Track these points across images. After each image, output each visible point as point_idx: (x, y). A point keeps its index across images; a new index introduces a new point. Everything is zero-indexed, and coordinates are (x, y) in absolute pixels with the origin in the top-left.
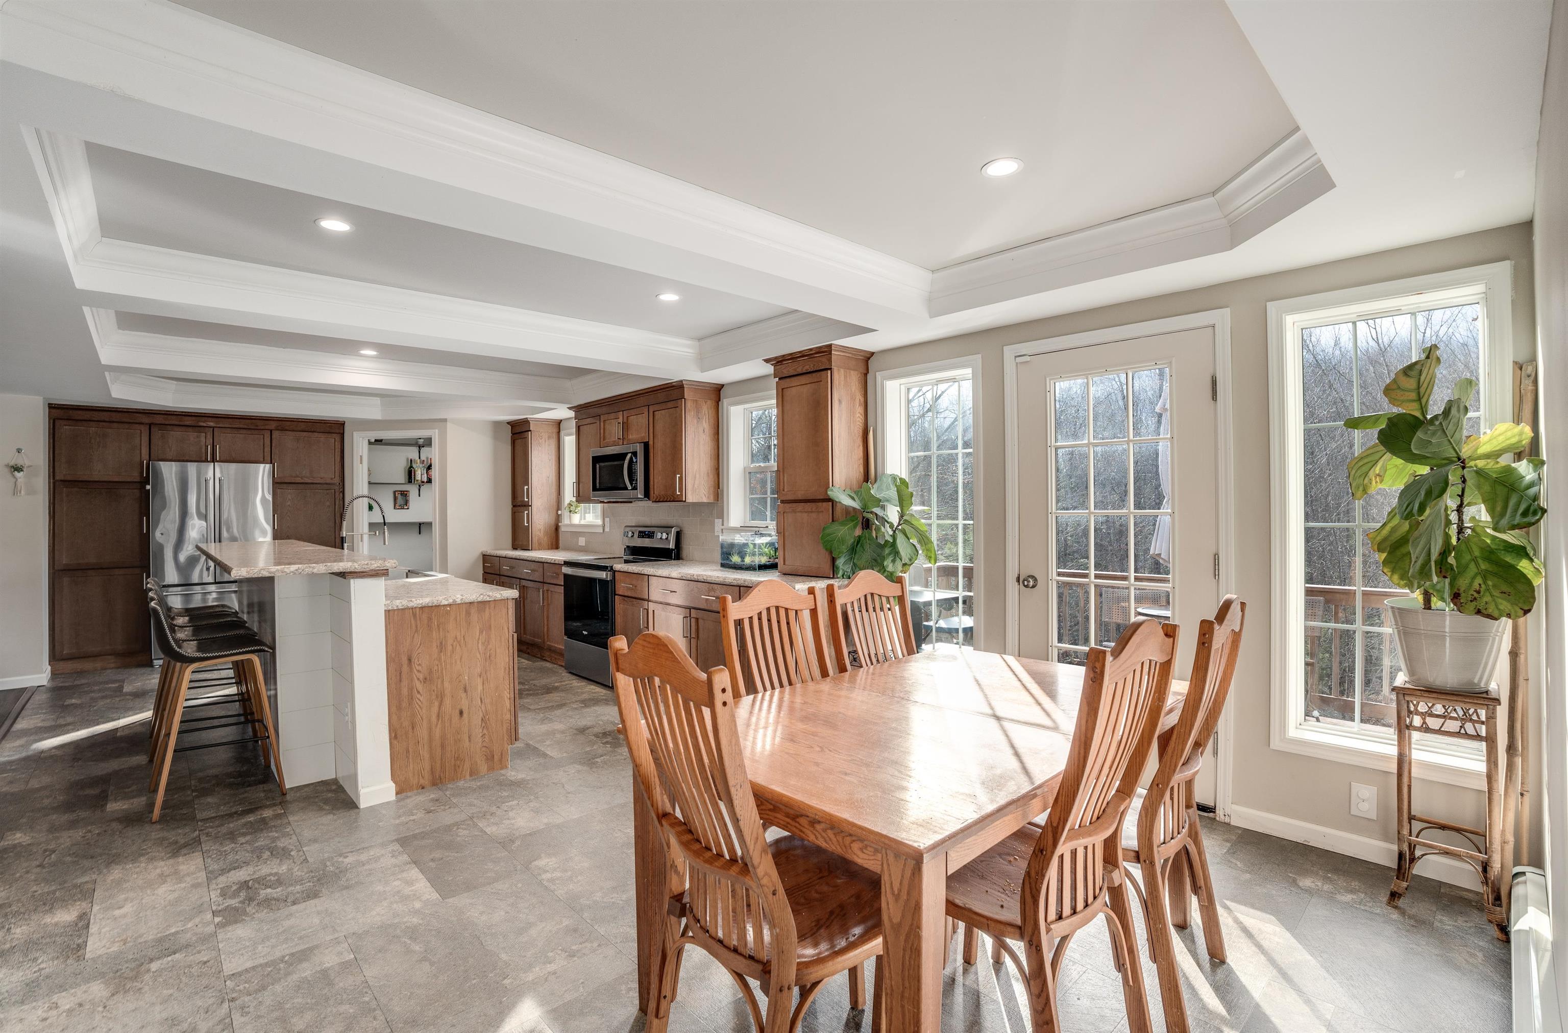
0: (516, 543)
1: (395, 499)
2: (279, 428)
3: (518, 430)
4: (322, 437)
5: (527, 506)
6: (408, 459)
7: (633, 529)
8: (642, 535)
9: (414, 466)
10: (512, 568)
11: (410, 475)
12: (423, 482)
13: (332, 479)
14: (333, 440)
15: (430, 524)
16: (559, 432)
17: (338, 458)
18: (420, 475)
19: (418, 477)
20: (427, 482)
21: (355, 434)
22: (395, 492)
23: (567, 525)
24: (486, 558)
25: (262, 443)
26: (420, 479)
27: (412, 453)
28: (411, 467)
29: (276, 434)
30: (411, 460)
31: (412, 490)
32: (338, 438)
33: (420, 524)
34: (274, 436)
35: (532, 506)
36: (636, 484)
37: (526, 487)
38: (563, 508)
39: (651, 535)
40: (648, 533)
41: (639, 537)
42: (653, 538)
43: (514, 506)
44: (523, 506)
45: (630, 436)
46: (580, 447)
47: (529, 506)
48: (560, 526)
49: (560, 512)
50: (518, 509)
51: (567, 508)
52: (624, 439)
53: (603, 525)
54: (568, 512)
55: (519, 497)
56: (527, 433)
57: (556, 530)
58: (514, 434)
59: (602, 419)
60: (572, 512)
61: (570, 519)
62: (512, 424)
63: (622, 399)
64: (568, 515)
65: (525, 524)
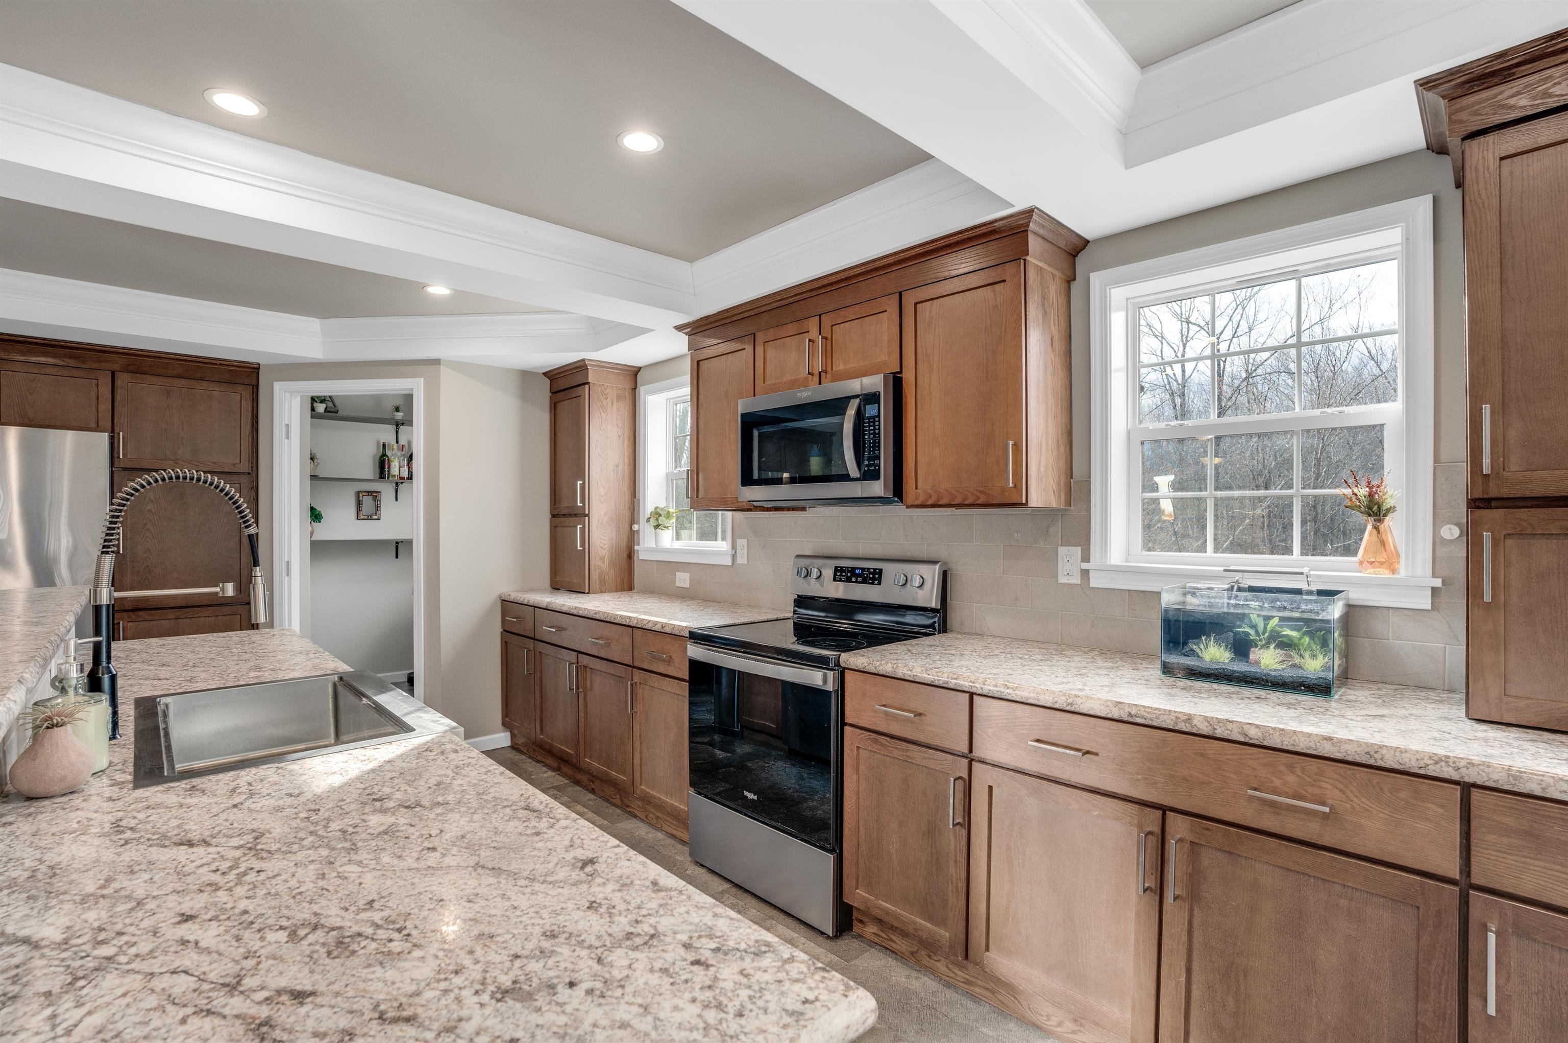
0: (558, 578)
1: (359, 504)
2: (131, 368)
3: (562, 384)
4: (217, 391)
5: (581, 515)
6: (378, 443)
7: (820, 562)
8: (845, 574)
9: (388, 453)
10: (560, 629)
11: (382, 465)
12: (402, 478)
13: (234, 465)
14: (237, 397)
15: (409, 543)
16: (634, 389)
17: (247, 429)
18: (396, 467)
19: (395, 470)
20: (408, 478)
21: (277, 386)
22: (358, 493)
23: (650, 550)
24: (507, 605)
25: (93, 395)
26: (397, 473)
27: (386, 434)
28: (384, 455)
29: (123, 380)
30: (384, 445)
31: (386, 490)
32: (247, 393)
33: (397, 543)
34: (119, 383)
35: (588, 515)
36: (879, 466)
37: (579, 482)
38: (642, 520)
39: (874, 577)
40: (871, 573)
41: (835, 580)
42: (879, 584)
43: (553, 515)
44: (573, 515)
45: (841, 366)
46: (699, 403)
47: (584, 515)
48: (638, 551)
49: (635, 527)
50: (559, 521)
51: (650, 519)
52: (823, 375)
53: (733, 552)
54: (653, 527)
55: (560, 501)
56: (582, 387)
57: (629, 557)
58: (552, 394)
59: (759, 339)
60: (662, 527)
61: (657, 537)
62: (551, 377)
63: (822, 288)
64: (654, 532)
65: (578, 547)
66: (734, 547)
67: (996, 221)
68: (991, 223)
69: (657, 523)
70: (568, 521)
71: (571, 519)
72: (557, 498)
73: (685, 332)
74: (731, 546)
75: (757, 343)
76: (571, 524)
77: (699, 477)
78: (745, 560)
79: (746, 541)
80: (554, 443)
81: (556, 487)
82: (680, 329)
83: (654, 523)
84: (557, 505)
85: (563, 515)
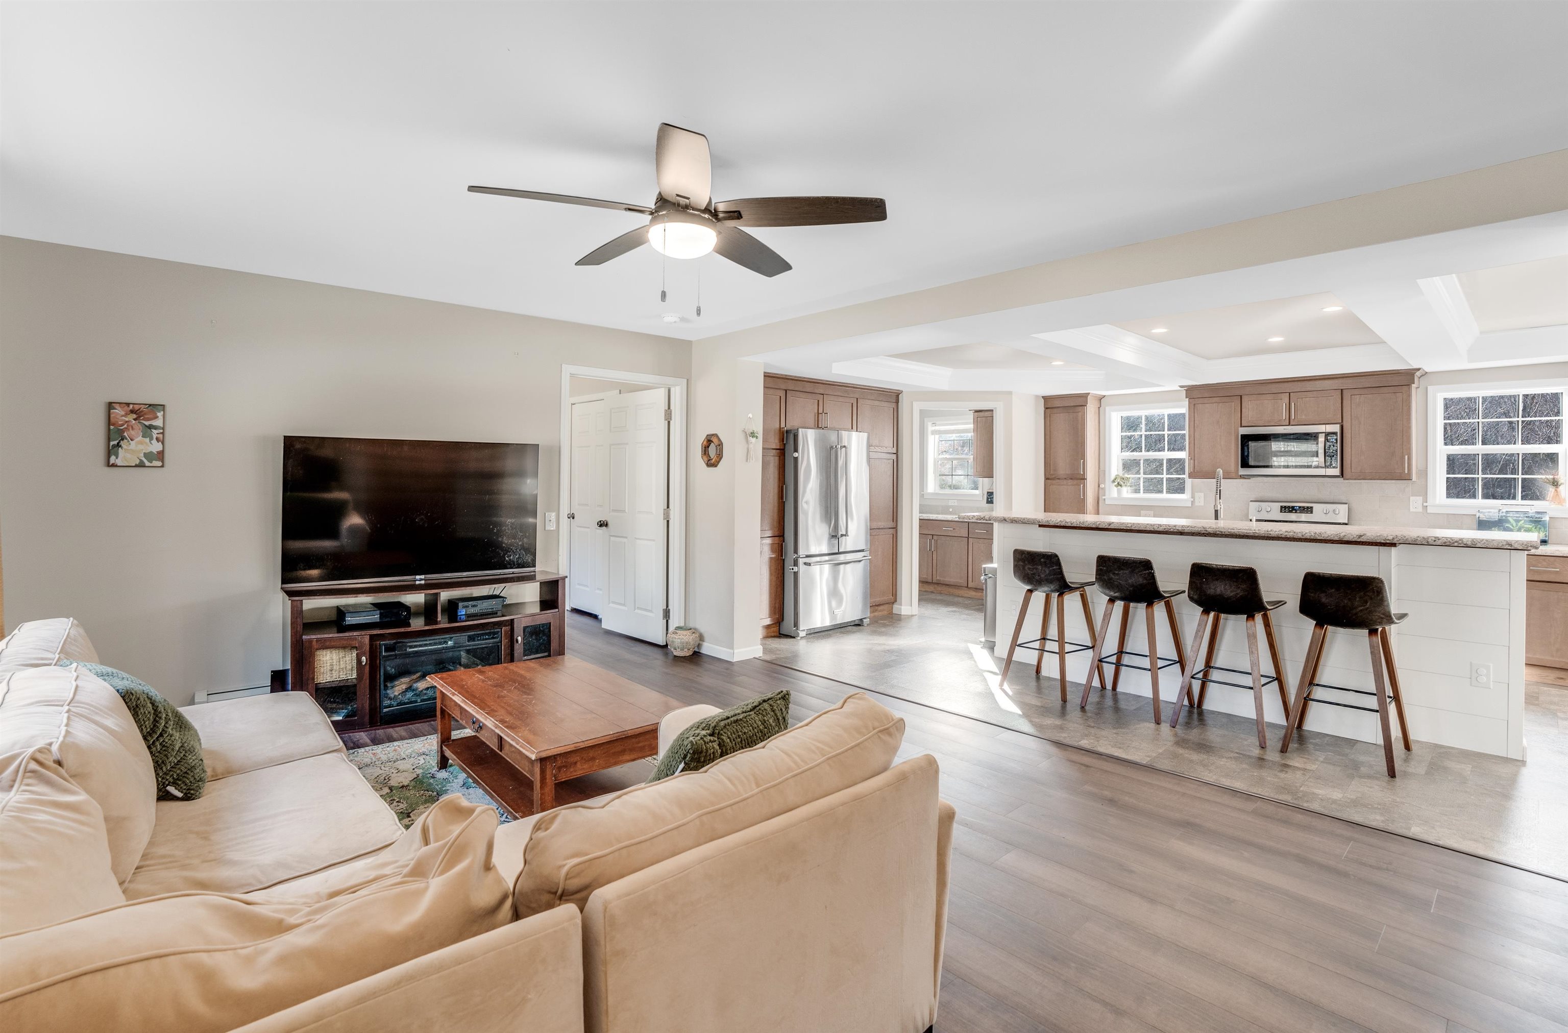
2: (862, 396)
3: (1058, 404)
4: (886, 407)
5: (1081, 478)
7: (1270, 504)
8: (1286, 509)
13: (892, 448)
14: (892, 409)
17: (895, 428)
23: (1115, 499)
25: (851, 412)
29: (860, 402)
32: (895, 407)
34: (858, 404)
35: (1086, 479)
37: (1083, 461)
38: (1108, 482)
39: (1306, 510)
40: (1304, 508)
41: (1281, 512)
42: (1311, 513)
43: (1047, 479)
44: (1071, 479)
45: (1304, 417)
46: (1195, 425)
47: (1084, 479)
48: (1105, 499)
49: (1102, 486)
50: (1054, 482)
51: (1114, 481)
52: (1291, 421)
53: (1192, 500)
54: (1115, 486)
55: (1055, 470)
56: (1081, 408)
57: (1098, 503)
58: (1046, 408)
59: (1245, 399)
60: (1121, 486)
61: (1119, 492)
62: (1046, 399)
63: (1291, 381)
64: (1116, 488)
65: (1081, 496)
66: (1193, 497)
68: (1398, 370)
69: (1118, 483)
70: (1065, 482)
71: (1069, 481)
72: (1051, 469)
73: (1186, 388)
74: (1191, 496)
75: (1243, 400)
76: (1070, 484)
77: (1196, 461)
78: (1202, 504)
79: (1203, 494)
80: (1048, 437)
81: (1051, 462)
82: (1181, 387)
83: (1116, 483)
84: (1052, 472)
85: (1059, 479)
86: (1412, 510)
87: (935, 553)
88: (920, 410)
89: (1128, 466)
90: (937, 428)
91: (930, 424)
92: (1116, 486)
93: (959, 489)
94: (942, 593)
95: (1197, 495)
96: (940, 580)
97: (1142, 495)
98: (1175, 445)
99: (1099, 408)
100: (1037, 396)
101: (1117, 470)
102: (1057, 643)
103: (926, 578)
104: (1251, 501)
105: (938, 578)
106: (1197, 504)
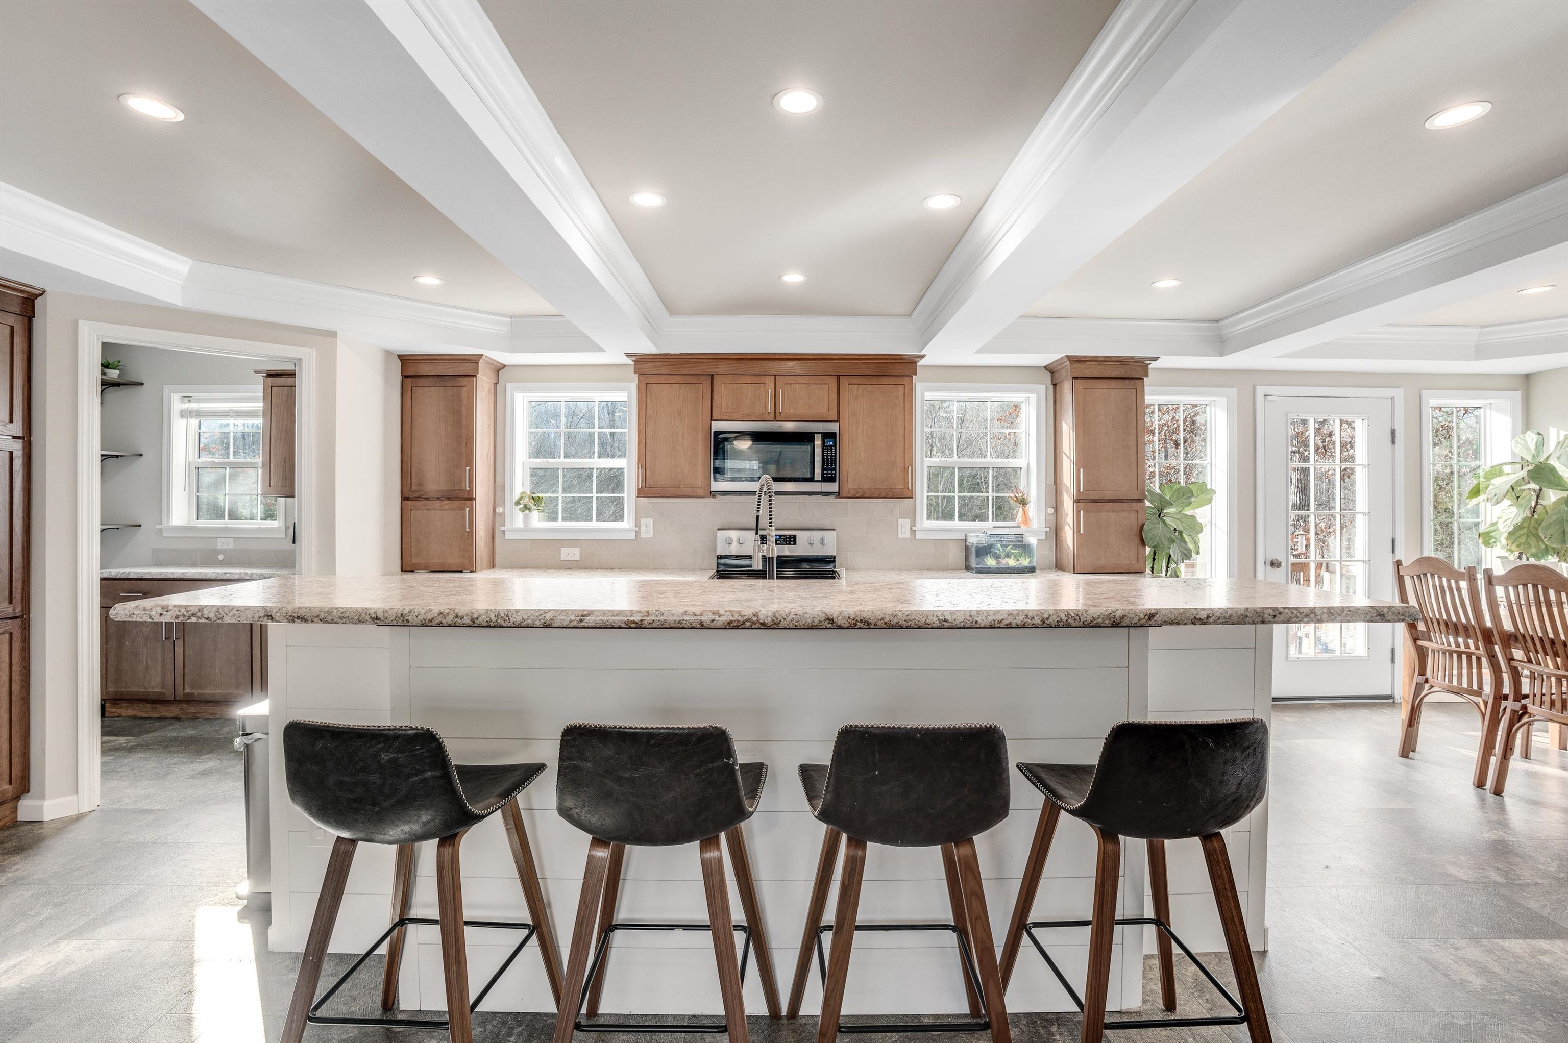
5: (466, 498)
17: (20, 377)
21: (83, 325)
23: (520, 530)
32: (21, 326)
35: (475, 499)
36: (835, 474)
37: (468, 468)
38: (509, 504)
39: (792, 540)
40: (788, 538)
42: (795, 544)
43: (405, 498)
44: (449, 499)
45: (792, 411)
46: (648, 416)
47: (470, 498)
48: (504, 531)
49: (499, 510)
50: (418, 504)
51: (518, 503)
52: (778, 414)
53: (637, 529)
54: (520, 509)
55: (420, 484)
56: (467, 379)
57: (493, 537)
58: (405, 377)
59: (717, 380)
60: (529, 509)
61: (526, 519)
62: (405, 360)
63: (778, 359)
64: (521, 514)
65: (466, 529)
66: (638, 525)
67: (905, 355)
68: (902, 355)
69: (525, 506)
70: (438, 504)
71: (446, 502)
72: (414, 481)
73: (634, 359)
74: (634, 525)
75: (715, 382)
76: (446, 507)
77: (648, 471)
78: (650, 535)
79: (651, 520)
80: (407, 426)
81: (413, 470)
82: (629, 355)
83: (522, 506)
84: (413, 488)
85: (427, 499)
86: (900, 536)
87: (179, 644)
88: (104, 344)
89: (542, 477)
90: (193, 406)
91: (176, 398)
92: (522, 510)
93: (241, 519)
94: (197, 718)
95: (643, 521)
96: (192, 694)
97: (560, 524)
98: (609, 447)
99: (496, 384)
100: (388, 353)
101: (523, 484)
102: (438, 928)
103: (161, 693)
104: (719, 529)
105: (187, 691)
106: (643, 535)
